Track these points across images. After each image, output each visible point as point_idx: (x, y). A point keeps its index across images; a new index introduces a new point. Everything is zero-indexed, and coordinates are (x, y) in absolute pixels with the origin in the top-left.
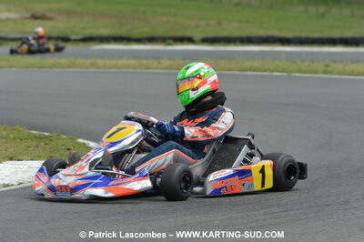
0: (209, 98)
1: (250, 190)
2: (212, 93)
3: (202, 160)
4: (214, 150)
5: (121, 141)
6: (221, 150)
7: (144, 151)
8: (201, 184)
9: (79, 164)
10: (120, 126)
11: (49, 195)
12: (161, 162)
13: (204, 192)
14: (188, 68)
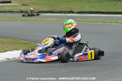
1: (88, 60)
2: (74, 29)
4: (75, 47)
5: (47, 44)
6: (78, 47)
7: (54, 47)
9: (35, 51)
10: (47, 39)
11: (25, 61)
12: (60, 50)
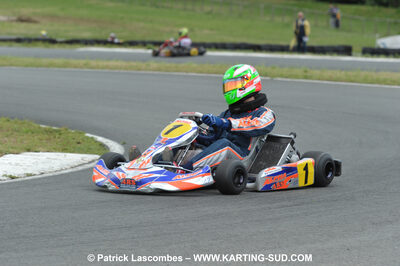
0: (253, 99)
1: (296, 186)
3: (247, 157)
4: (257, 148)
5: (178, 138)
6: (264, 148)
7: (197, 148)
8: (253, 180)
9: (142, 158)
10: (175, 123)
11: (113, 187)
13: (256, 186)
14: (236, 69)
